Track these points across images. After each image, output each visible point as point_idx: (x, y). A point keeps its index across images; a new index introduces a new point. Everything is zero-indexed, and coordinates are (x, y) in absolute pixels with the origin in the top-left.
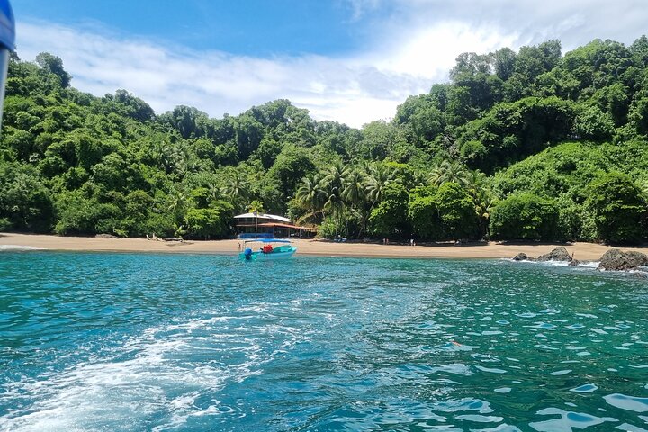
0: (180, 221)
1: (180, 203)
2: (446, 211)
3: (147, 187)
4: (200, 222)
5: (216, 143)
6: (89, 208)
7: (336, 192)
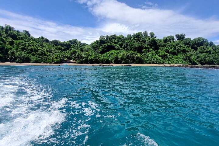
0: (53, 61)
1: (53, 58)
2: (93, 59)
3: (47, 55)
4: (56, 61)
5: (62, 47)
6: (36, 59)
7: (78, 57)
